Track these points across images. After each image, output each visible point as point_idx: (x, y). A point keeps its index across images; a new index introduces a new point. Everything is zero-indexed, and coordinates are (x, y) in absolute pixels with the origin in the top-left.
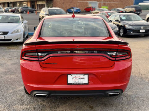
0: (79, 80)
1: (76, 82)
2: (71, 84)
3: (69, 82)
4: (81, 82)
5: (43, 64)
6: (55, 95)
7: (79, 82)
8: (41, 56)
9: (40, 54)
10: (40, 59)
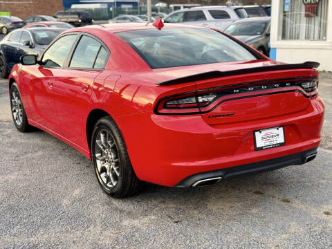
0: (271, 139)
1: (268, 143)
2: (261, 149)
3: (258, 145)
4: (275, 142)
5: (209, 117)
6: (233, 176)
7: (273, 143)
8: (204, 102)
9: (201, 100)
10: (203, 110)
